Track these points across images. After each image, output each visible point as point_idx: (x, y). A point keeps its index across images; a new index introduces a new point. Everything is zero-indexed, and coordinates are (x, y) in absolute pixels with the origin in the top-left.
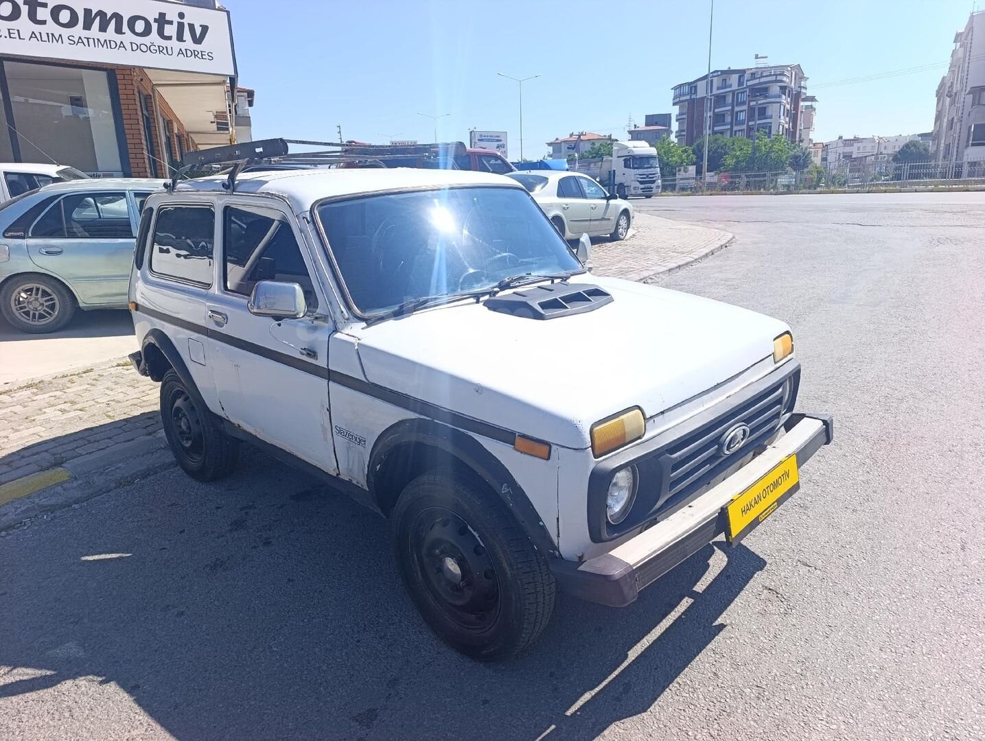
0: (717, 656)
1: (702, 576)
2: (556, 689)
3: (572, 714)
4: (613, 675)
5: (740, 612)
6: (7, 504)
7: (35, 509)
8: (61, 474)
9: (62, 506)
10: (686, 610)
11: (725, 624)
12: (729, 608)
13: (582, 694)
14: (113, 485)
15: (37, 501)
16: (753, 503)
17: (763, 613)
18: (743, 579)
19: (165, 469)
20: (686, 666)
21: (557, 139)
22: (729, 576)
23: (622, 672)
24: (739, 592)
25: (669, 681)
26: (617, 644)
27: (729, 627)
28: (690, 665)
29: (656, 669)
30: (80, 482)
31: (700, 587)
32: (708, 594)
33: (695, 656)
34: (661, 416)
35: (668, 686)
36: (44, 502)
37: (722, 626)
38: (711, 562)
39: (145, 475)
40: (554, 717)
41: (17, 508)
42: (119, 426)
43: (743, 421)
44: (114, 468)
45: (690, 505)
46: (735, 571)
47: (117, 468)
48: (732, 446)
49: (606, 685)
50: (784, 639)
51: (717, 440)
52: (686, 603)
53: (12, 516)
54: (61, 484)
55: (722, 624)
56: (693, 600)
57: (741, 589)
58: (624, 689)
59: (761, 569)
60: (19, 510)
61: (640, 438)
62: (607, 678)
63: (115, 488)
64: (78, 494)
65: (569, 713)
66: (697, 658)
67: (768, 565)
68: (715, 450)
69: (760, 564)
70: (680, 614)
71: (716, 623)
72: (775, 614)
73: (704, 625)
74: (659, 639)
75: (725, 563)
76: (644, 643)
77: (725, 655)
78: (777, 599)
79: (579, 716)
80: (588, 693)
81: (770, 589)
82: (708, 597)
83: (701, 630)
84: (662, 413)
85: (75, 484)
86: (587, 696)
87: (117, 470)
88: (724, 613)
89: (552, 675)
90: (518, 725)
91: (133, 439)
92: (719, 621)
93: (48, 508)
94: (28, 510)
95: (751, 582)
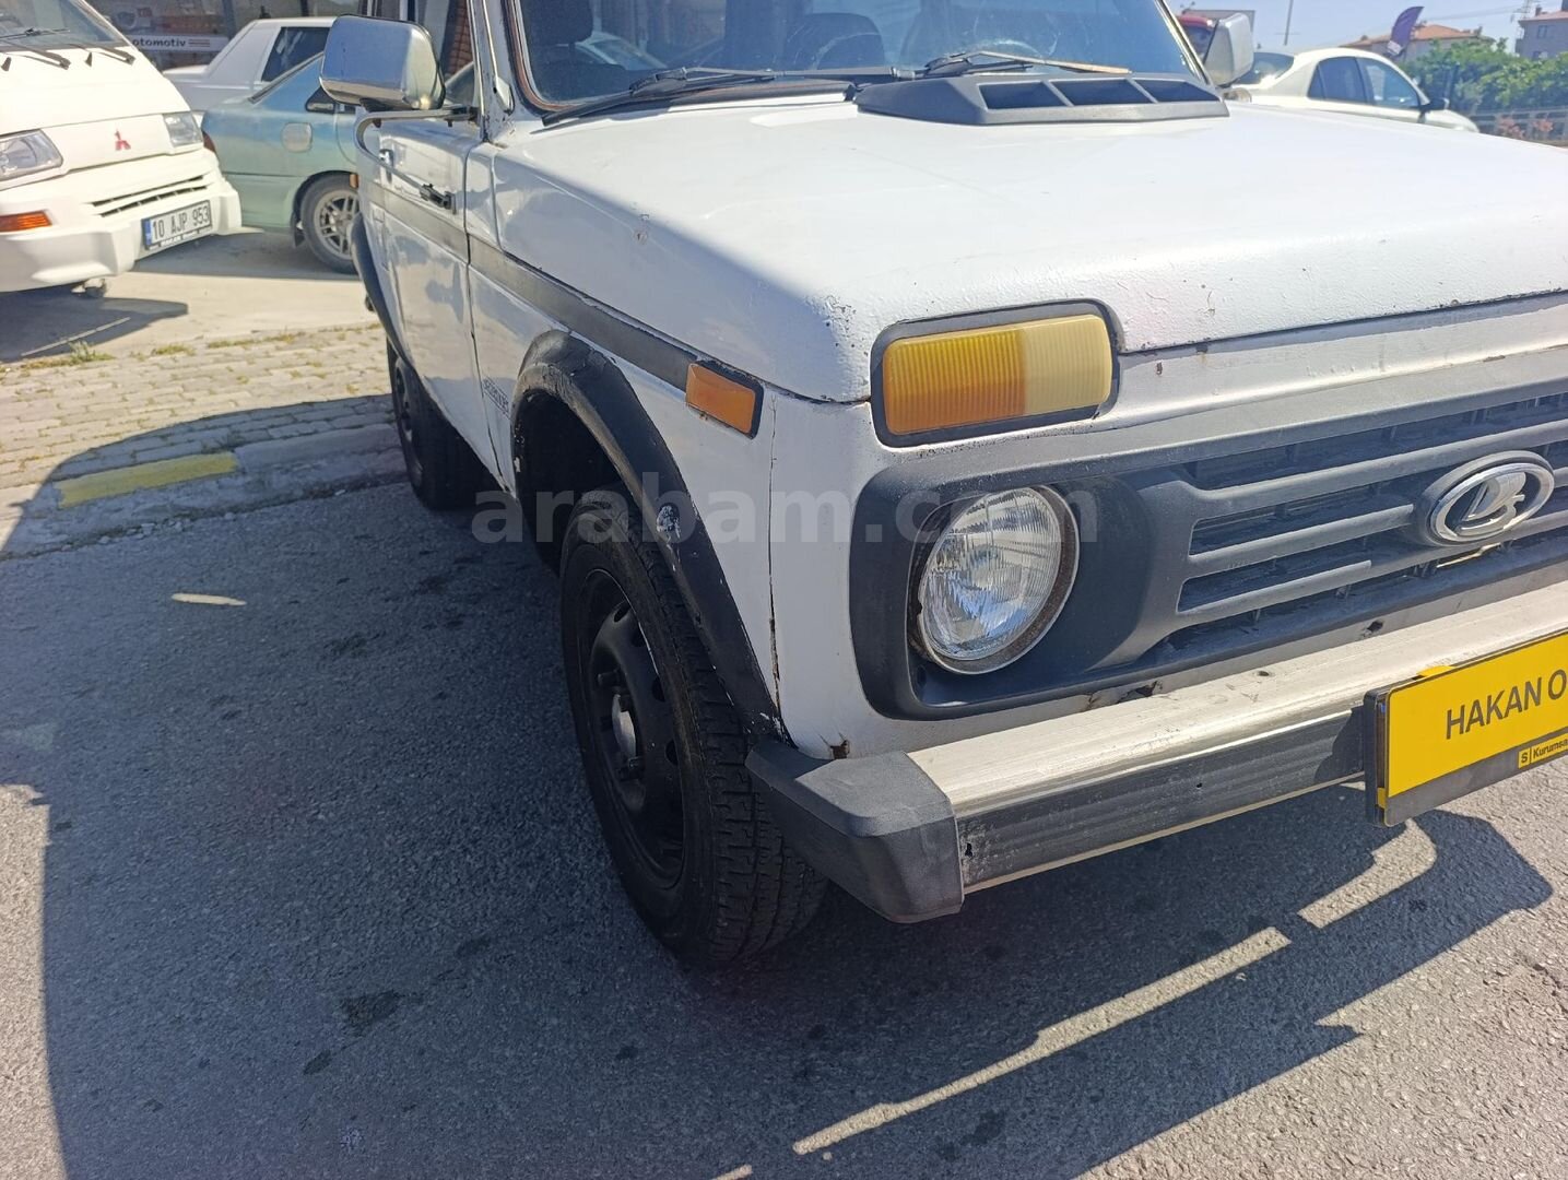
0: (1292, 1116)
1: (1339, 885)
2: (805, 1073)
3: (809, 1154)
4: (969, 1083)
5: (1416, 1007)
6: (126, 494)
7: (166, 511)
8: (226, 461)
9: (209, 513)
10: (1254, 963)
11: (1357, 1030)
12: (1386, 989)
13: (862, 1108)
14: (299, 493)
15: (172, 496)
16: (1502, 706)
17: (1490, 1031)
18: (1459, 918)
19: (393, 482)
20: (1183, 1117)
21: (1364, 38)
22: (1423, 903)
23: (999, 1080)
24: (1436, 954)
25: (1116, 1146)
26: (1020, 1002)
27: (1364, 1043)
28: (1197, 1119)
29: (1094, 1100)
30: (249, 479)
31: (1321, 913)
32: (1340, 937)
33: (1226, 1097)
34: (1191, 360)
35: (1108, 1159)
36: (184, 501)
37: (1346, 1034)
38: (1380, 855)
39: (357, 485)
40: (761, 1146)
41: (138, 504)
42: (354, 404)
43: (1539, 450)
44: (308, 466)
45: (1266, 669)
46: (1445, 895)
47: (315, 467)
48: (1471, 517)
49: (938, 1103)
50: (1535, 1124)
51: (1411, 486)
52: (1268, 941)
53: (127, 515)
54: (217, 477)
55: (1348, 1029)
56: (1285, 941)
57: (1446, 945)
58: (979, 1129)
59: (1529, 906)
60: (141, 507)
61: (1091, 412)
62: (950, 1082)
63: (302, 498)
64: (239, 497)
65: (803, 1147)
66: (1229, 1106)
67: (1553, 900)
68: (1399, 517)
69: (1530, 889)
70: (1233, 968)
71: (1331, 1020)
72: (1529, 1042)
73: (1292, 1018)
74: (1142, 1021)
75: (1423, 868)
76: (1096, 1021)
77: (1319, 1121)
78: (1552, 1000)
79: (825, 1164)
80: (880, 1108)
81: (1537, 968)
82: (1336, 946)
83: (1275, 1029)
84: (1202, 346)
85: (241, 481)
86: (875, 1116)
87: (313, 470)
88: (1366, 1000)
89: (817, 1033)
90: (663, 1137)
91: (360, 426)
92: (1342, 1017)
93: (187, 512)
94: (153, 510)
95: (1484, 934)
